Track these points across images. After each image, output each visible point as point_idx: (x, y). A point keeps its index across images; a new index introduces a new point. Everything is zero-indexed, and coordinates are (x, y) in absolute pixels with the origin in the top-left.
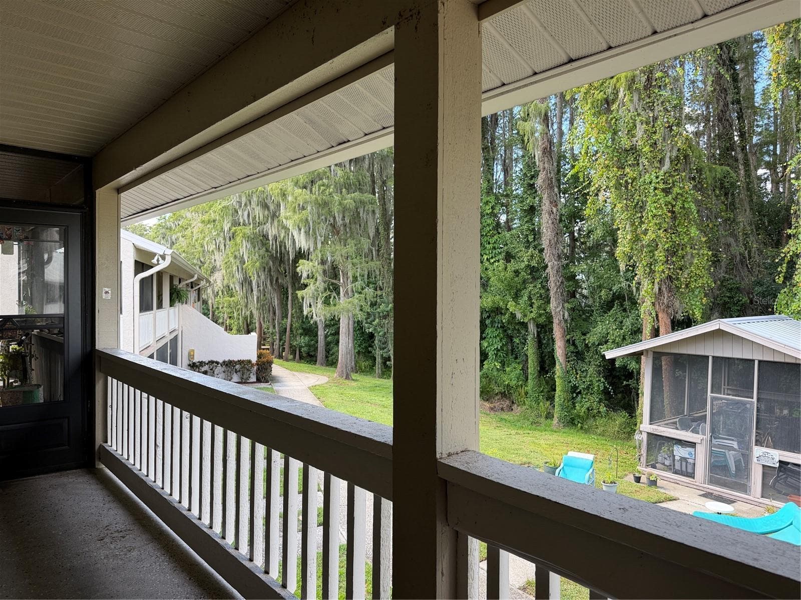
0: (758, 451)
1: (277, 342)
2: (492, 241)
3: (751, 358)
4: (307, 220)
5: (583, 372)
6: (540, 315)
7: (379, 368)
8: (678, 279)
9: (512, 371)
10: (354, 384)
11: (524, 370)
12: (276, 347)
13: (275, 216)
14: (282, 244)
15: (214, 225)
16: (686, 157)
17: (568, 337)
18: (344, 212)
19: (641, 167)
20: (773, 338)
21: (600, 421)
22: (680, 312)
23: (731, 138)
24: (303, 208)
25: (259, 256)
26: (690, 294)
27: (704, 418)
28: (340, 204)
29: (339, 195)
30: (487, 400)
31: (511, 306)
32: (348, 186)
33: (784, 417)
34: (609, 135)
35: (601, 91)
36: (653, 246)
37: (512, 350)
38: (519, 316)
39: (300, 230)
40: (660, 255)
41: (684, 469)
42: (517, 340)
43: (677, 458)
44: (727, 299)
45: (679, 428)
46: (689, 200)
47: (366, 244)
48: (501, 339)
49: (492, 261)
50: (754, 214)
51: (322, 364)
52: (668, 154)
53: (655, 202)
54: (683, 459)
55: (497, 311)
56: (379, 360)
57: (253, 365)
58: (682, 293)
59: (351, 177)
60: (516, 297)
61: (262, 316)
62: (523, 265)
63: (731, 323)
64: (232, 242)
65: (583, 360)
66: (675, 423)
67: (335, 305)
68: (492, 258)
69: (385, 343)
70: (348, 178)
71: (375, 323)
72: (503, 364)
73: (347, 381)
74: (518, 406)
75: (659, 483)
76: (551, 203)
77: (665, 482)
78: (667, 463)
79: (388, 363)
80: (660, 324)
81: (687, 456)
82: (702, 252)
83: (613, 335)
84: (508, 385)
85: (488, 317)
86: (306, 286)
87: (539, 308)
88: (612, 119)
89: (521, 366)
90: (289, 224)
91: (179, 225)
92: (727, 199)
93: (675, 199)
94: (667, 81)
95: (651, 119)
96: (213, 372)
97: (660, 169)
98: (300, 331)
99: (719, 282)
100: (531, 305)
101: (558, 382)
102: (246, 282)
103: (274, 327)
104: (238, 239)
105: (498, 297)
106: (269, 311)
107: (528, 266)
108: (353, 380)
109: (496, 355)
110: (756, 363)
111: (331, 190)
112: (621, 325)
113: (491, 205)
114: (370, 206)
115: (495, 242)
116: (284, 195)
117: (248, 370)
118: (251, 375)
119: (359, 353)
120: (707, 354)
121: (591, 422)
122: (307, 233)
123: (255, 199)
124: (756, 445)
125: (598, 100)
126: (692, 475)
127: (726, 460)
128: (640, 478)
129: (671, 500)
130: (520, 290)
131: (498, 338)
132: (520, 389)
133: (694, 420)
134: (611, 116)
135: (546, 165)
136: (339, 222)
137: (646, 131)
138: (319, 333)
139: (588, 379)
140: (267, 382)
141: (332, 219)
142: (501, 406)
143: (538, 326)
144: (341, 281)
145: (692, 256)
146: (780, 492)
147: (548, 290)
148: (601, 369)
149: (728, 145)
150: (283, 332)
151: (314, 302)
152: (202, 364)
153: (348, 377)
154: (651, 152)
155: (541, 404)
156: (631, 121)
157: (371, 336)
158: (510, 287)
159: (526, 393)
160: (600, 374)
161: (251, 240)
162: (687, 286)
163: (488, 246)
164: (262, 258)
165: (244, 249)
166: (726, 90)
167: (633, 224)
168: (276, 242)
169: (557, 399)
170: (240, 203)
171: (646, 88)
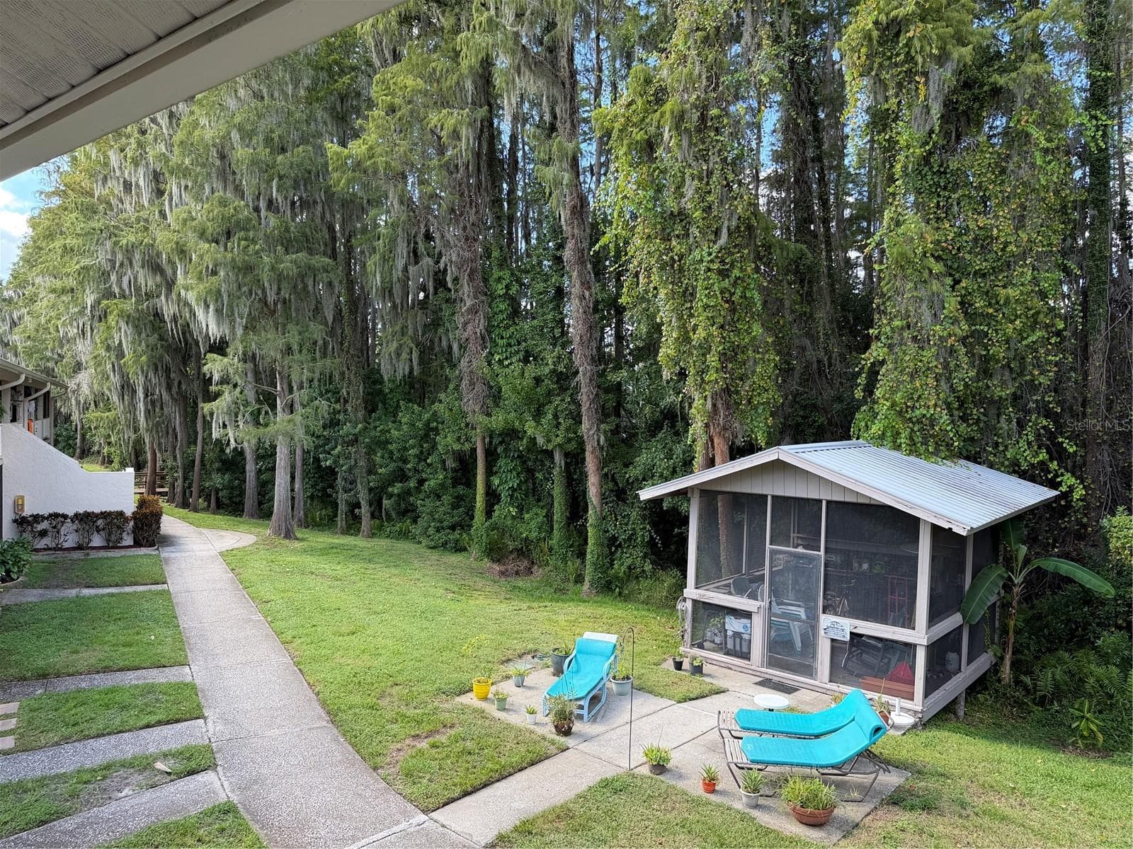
0: (826, 620)
1: (180, 482)
2: (507, 334)
3: (817, 497)
4: (219, 291)
5: (624, 517)
6: (570, 440)
7: (342, 520)
8: (737, 392)
9: (532, 519)
10: (297, 545)
11: (549, 516)
12: (178, 490)
13: (170, 284)
14: (186, 328)
15: (73, 297)
16: (750, 228)
17: (606, 470)
18: (279, 282)
19: (691, 240)
20: (844, 472)
21: (644, 584)
22: (740, 436)
23: (810, 207)
24: (214, 273)
25: (148, 346)
26: (753, 412)
27: (762, 578)
28: (273, 269)
29: (272, 255)
30: (498, 561)
31: (530, 428)
32: (288, 244)
33: (864, 573)
34: (651, 193)
35: (641, 129)
36: (705, 349)
37: (534, 489)
38: (540, 441)
39: (208, 307)
40: (712, 359)
41: (738, 648)
42: (539, 476)
43: (730, 633)
44: (800, 419)
45: (733, 592)
46: (752, 286)
47: (317, 331)
48: (518, 474)
49: (506, 363)
50: (835, 308)
51: (252, 516)
52: (726, 224)
53: (706, 289)
54: (737, 635)
55: (511, 434)
56: (342, 508)
57: (126, 520)
58: (743, 411)
59: (292, 229)
60: (538, 415)
61: (156, 441)
62: (547, 370)
63: (792, 452)
64: (103, 324)
65: (624, 501)
66: (728, 586)
67: (266, 425)
68: (506, 358)
69: (353, 482)
70: (287, 230)
71: (336, 452)
72: (521, 509)
73: (287, 542)
74: (539, 567)
75: (706, 668)
76: (582, 284)
77: (715, 667)
78: (718, 640)
79: (357, 511)
80: (716, 452)
81: (742, 631)
82: (767, 356)
83: (660, 465)
84: (527, 538)
85: (501, 443)
86: (217, 395)
87: (568, 430)
88: (654, 171)
89: (545, 511)
90: (191, 297)
91: (24, 295)
92: (802, 287)
93: (735, 284)
94: (725, 121)
95: (705, 172)
96: (58, 532)
97: (715, 243)
98: (217, 465)
99: (790, 397)
100: (558, 425)
101: (591, 532)
102: (127, 388)
103: (175, 458)
104: (112, 320)
105: (513, 414)
106: (168, 433)
107: (554, 371)
108: (297, 539)
109: (512, 496)
110: (824, 503)
111: (257, 247)
112: (669, 456)
113: (504, 283)
114: (325, 275)
115: (510, 337)
116: (183, 252)
117: (119, 527)
118: (124, 535)
119: (312, 497)
120: (765, 493)
121: (633, 585)
122: (218, 312)
123: (137, 256)
124: (824, 612)
125: (637, 142)
126: (746, 656)
127: (790, 634)
128: (681, 663)
129: (717, 693)
130: (544, 405)
131: (514, 473)
132: (542, 544)
133: (752, 581)
134: (654, 166)
135: (576, 231)
136: (271, 297)
137: (697, 190)
138: (248, 468)
139: (630, 527)
140: (152, 545)
141: (259, 292)
142: (515, 569)
143: (567, 455)
144: (278, 388)
145: (755, 363)
146: (851, 673)
147: (580, 405)
148: (647, 513)
149: (805, 215)
150: (189, 466)
151: (230, 420)
152: (37, 518)
153: (289, 535)
154: (703, 219)
155: (569, 563)
156: (679, 174)
157: (332, 472)
158: (529, 400)
159: (551, 549)
160: (645, 519)
161: (133, 322)
162: (749, 402)
163: (500, 342)
164: (152, 350)
165: (123, 335)
166: (805, 143)
167: (680, 318)
168: (176, 326)
169: (589, 556)
170: (113, 262)
171: (699, 130)
